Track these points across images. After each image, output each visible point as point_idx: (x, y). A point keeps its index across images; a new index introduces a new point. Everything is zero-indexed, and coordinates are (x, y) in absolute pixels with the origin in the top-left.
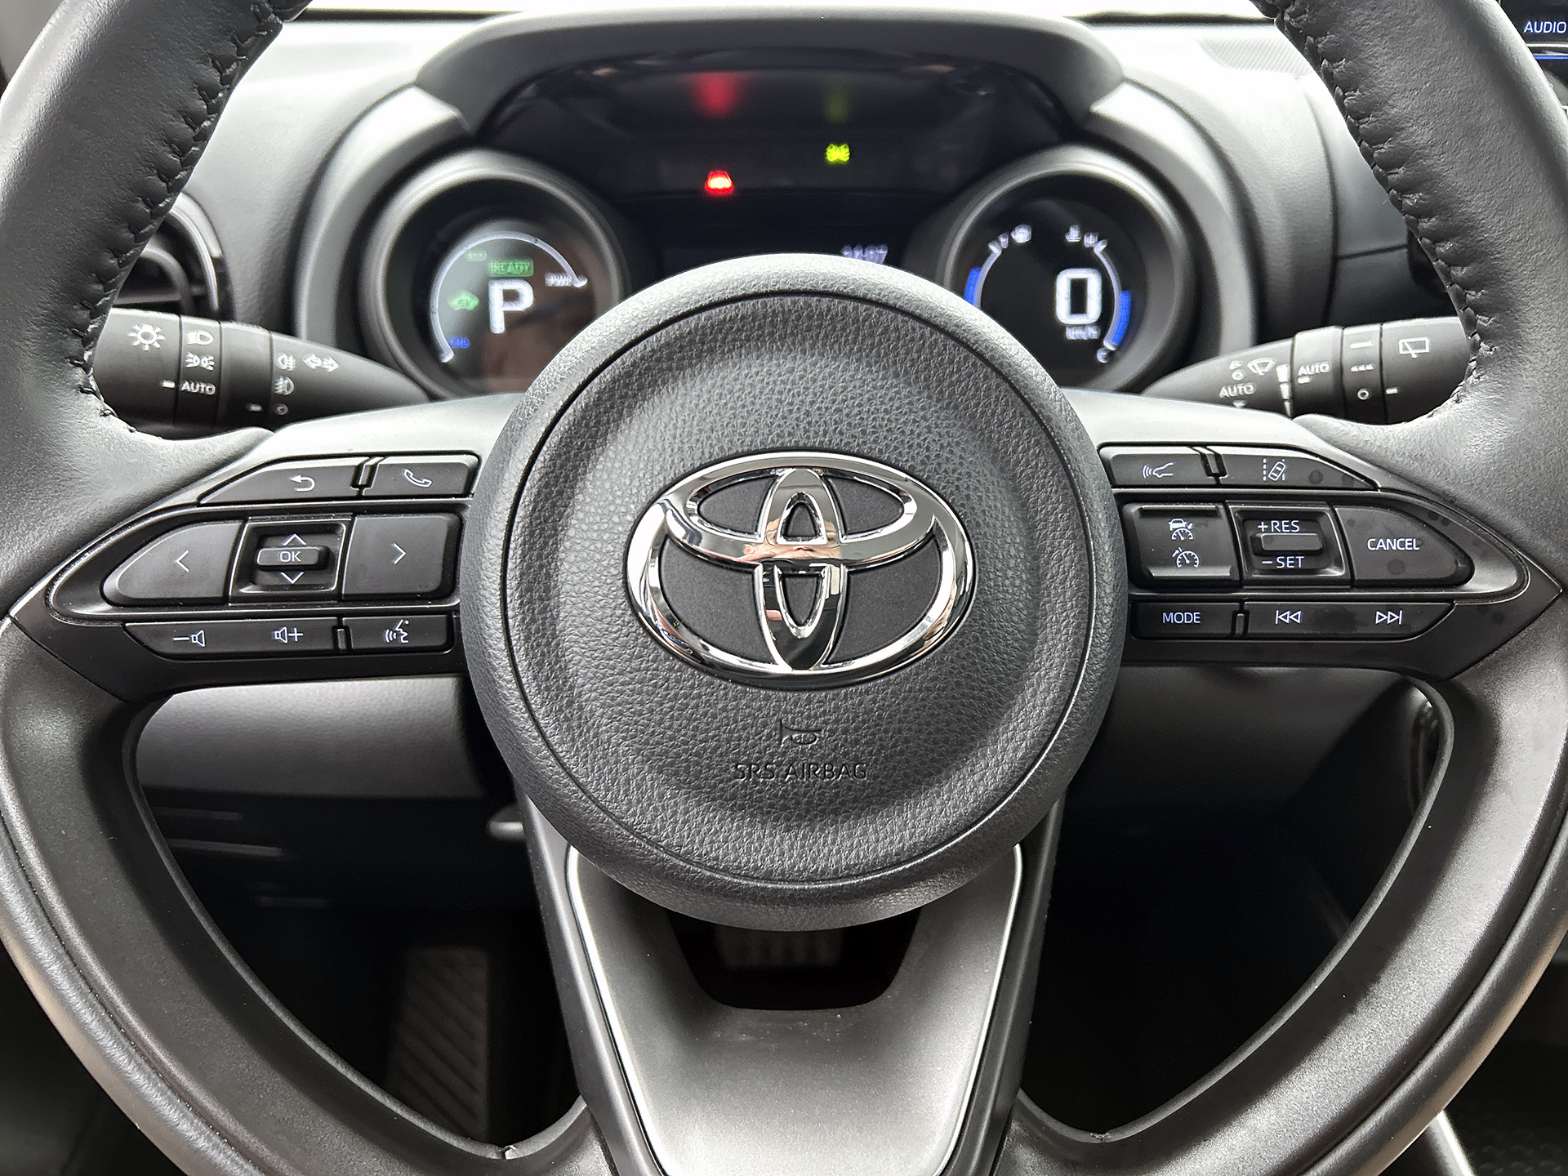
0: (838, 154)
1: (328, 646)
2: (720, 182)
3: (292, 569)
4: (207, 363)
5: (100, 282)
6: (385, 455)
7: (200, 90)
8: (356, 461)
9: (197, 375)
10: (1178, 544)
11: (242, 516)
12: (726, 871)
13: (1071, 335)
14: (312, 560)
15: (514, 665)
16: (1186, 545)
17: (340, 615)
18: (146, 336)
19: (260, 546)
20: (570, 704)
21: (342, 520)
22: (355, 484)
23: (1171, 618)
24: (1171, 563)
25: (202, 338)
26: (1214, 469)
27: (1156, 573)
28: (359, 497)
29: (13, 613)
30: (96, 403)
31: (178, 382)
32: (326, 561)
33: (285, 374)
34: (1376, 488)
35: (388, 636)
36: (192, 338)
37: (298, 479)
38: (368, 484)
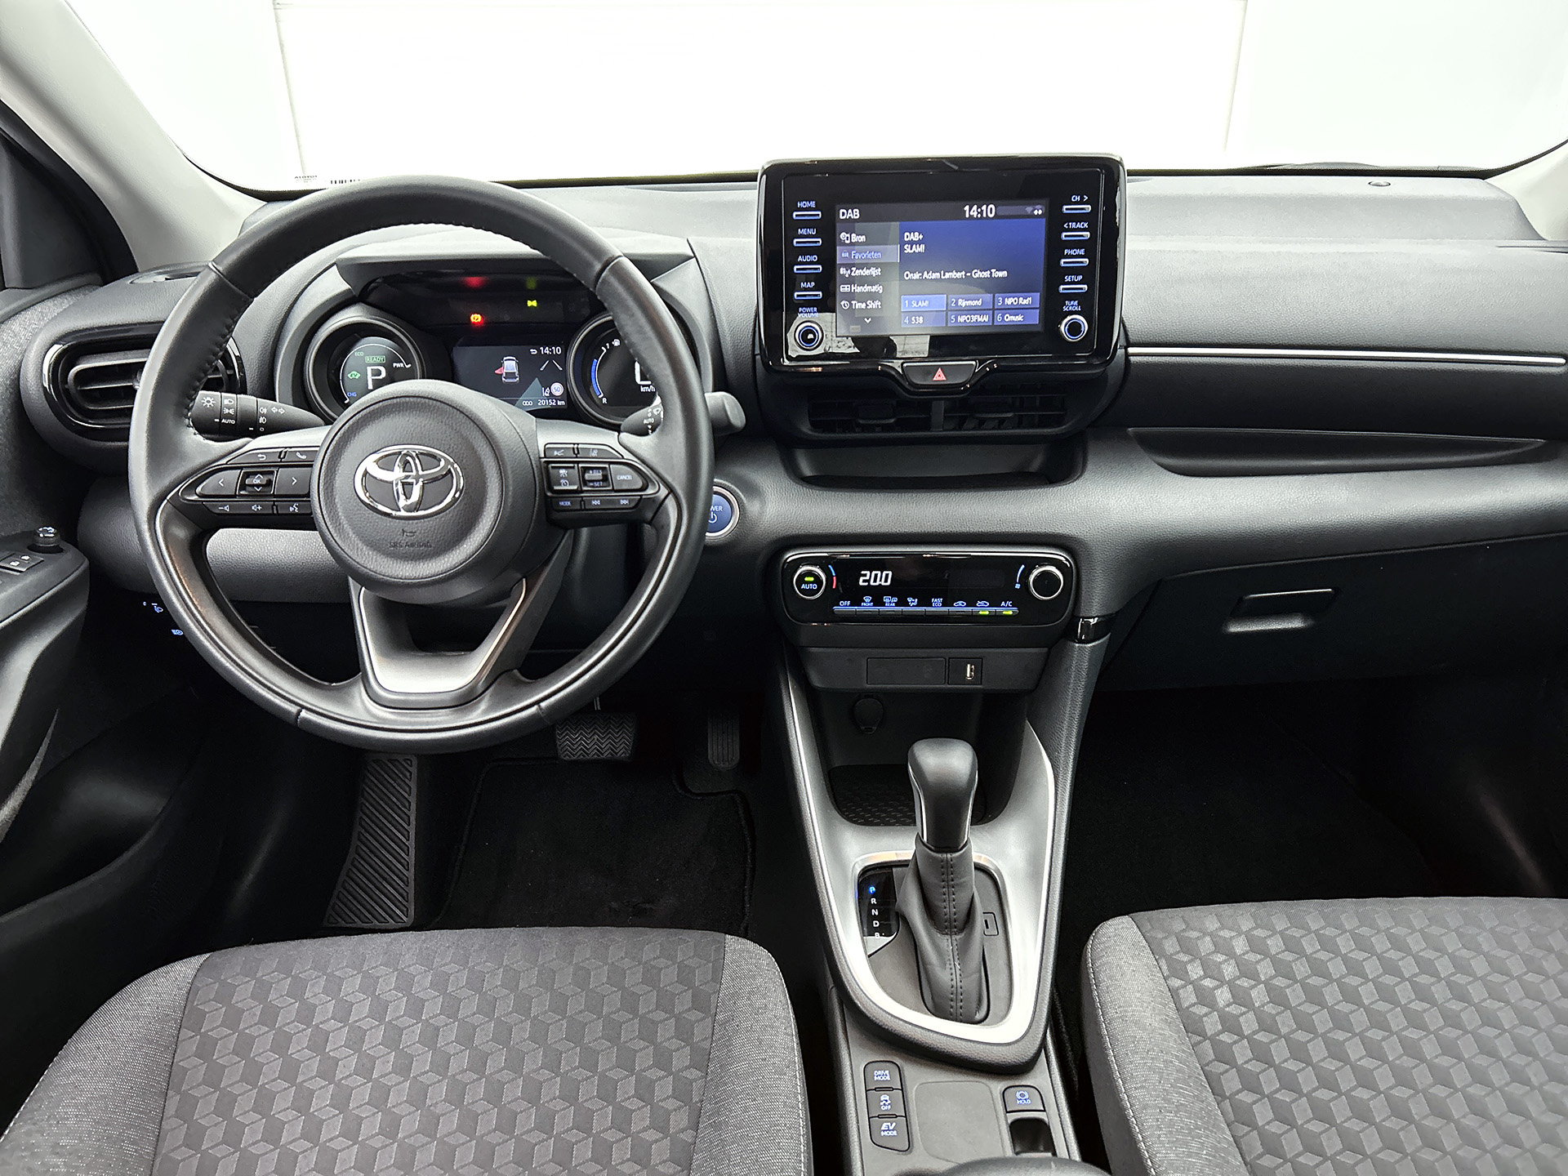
0: (532, 303)
1: (271, 512)
2: (476, 318)
3: (258, 486)
4: (232, 411)
5: (194, 390)
6: (291, 448)
7: (226, 327)
8: (280, 450)
9: (229, 416)
10: (562, 478)
11: (241, 468)
12: (388, 576)
13: (642, 389)
14: (264, 483)
15: (322, 512)
16: (565, 478)
17: (274, 501)
18: (208, 402)
19: (248, 477)
20: (340, 524)
21: (275, 470)
22: (279, 457)
23: (562, 503)
24: (560, 485)
25: (230, 402)
26: (576, 452)
27: (556, 488)
28: (281, 462)
29: (168, 498)
30: (192, 430)
31: (221, 420)
32: (269, 483)
33: (263, 415)
34: (623, 458)
35: (291, 509)
36: (226, 402)
37: (260, 456)
38: (284, 457)
